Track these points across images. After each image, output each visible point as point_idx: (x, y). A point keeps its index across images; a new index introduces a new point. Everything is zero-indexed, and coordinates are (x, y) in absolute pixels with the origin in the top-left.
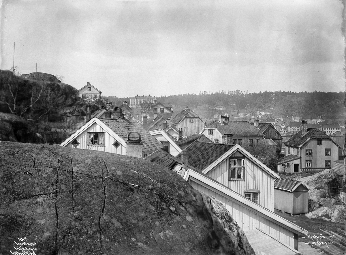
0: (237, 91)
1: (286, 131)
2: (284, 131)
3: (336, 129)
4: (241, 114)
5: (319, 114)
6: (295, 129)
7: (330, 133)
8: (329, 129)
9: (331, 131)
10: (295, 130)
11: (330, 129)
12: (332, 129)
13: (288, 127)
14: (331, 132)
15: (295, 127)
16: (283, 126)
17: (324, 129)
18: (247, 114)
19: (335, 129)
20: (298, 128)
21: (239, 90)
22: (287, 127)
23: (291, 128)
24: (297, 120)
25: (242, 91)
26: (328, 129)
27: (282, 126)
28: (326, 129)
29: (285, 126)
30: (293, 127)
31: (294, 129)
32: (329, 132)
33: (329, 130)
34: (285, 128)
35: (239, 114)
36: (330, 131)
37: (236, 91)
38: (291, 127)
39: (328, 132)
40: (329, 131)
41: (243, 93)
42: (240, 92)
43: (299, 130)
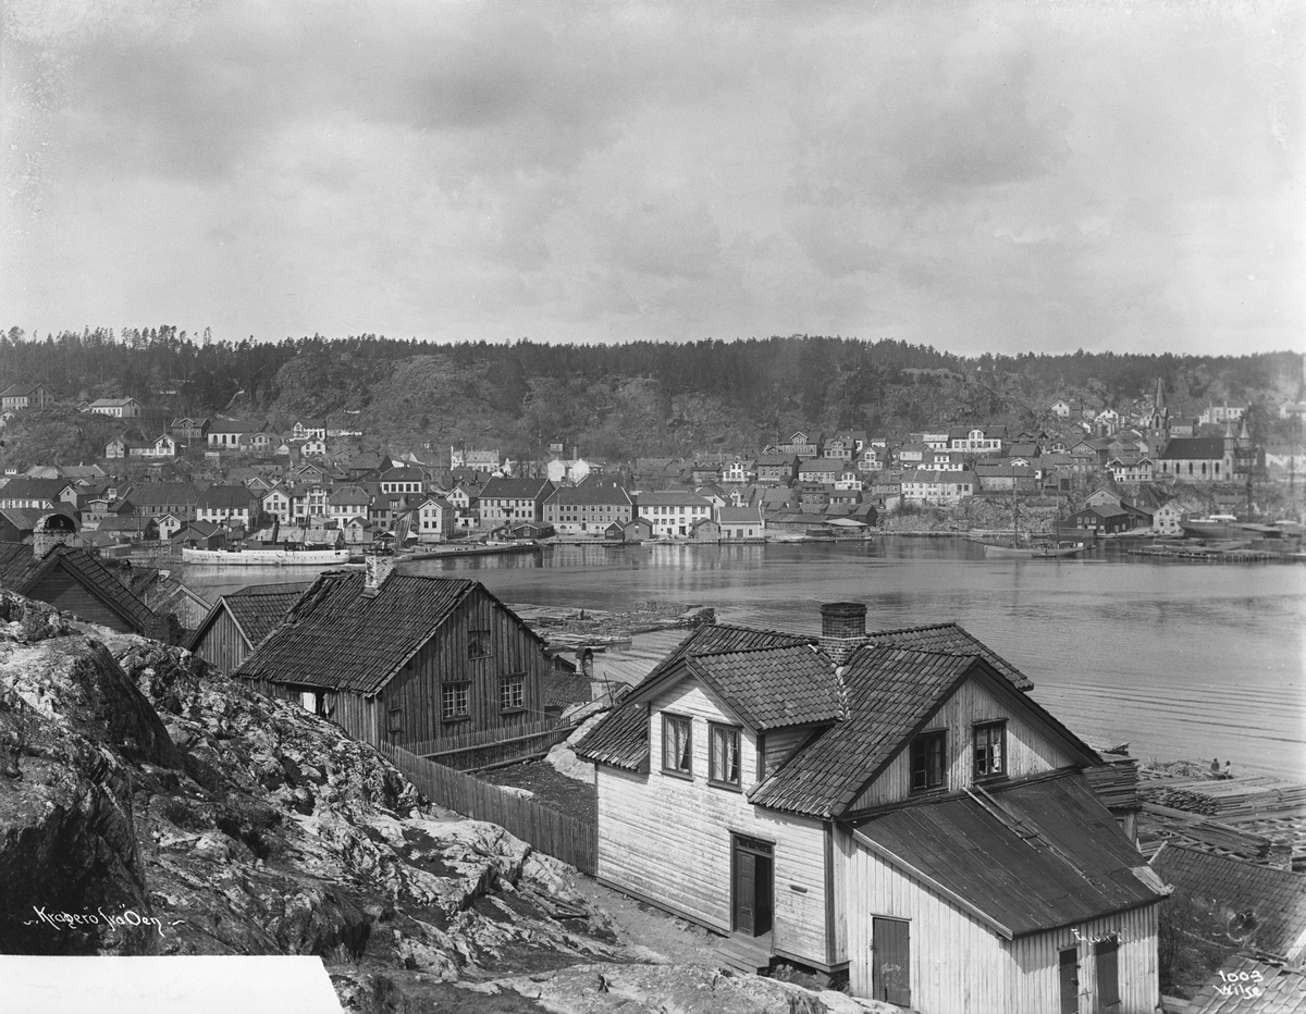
0: (165, 329)
1: (471, 521)
2: (466, 521)
3: (690, 509)
4: (220, 437)
5: (554, 437)
6: (516, 509)
7: (665, 527)
8: (664, 508)
9: (672, 517)
10: (513, 515)
11: (668, 509)
12: (677, 509)
13: (482, 502)
14: (672, 521)
15: (512, 503)
16: (458, 499)
17: (641, 509)
18: (257, 439)
19: (688, 510)
20: (527, 508)
21: (174, 328)
22: (474, 501)
23: (496, 508)
24: (473, 465)
25: (183, 333)
26: (660, 509)
27: (455, 496)
28: (651, 509)
29: (466, 498)
30: (504, 503)
31: (508, 512)
32: (664, 521)
33: (664, 512)
34: (467, 505)
35: (211, 437)
36: (668, 516)
37: (157, 331)
38: (496, 502)
39: (656, 521)
40: (664, 517)
41: (189, 342)
42: (177, 336)
43: (533, 514)
